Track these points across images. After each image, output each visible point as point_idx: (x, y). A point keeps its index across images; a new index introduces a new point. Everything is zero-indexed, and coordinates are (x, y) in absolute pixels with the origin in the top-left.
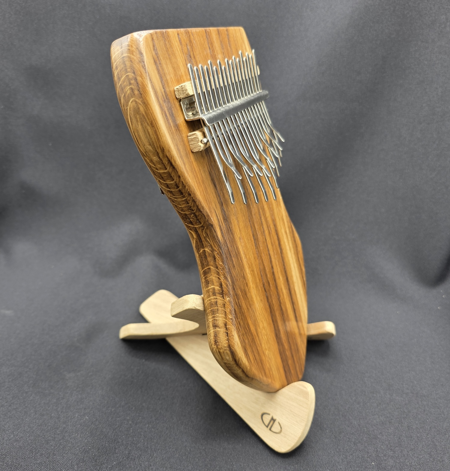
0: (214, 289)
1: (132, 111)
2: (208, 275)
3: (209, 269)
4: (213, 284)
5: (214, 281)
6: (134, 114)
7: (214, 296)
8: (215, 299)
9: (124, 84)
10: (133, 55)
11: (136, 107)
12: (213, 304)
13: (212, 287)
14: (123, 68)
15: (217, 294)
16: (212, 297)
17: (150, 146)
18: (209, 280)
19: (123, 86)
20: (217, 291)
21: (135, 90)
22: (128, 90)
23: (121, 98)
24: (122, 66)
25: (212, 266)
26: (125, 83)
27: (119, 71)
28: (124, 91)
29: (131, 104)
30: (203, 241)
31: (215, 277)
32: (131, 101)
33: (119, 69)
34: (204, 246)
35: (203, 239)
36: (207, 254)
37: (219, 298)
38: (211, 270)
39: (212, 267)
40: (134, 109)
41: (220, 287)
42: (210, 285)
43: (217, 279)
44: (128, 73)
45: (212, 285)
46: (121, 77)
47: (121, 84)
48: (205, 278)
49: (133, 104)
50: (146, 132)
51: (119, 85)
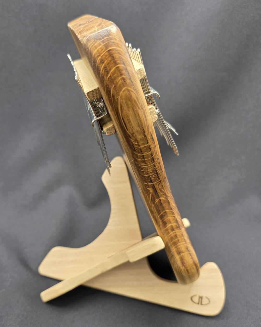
0: (172, 226)
1: (124, 99)
2: (165, 217)
3: (166, 212)
4: (171, 223)
5: (171, 220)
6: (125, 101)
7: (173, 231)
8: (174, 233)
9: (114, 76)
10: (119, 47)
11: (128, 95)
12: (173, 237)
13: (170, 225)
14: (110, 61)
15: (175, 229)
16: (172, 233)
17: (139, 127)
18: (166, 221)
19: (113, 77)
20: (174, 227)
21: (127, 80)
22: (119, 81)
23: (110, 89)
24: (109, 59)
25: (168, 209)
26: (116, 75)
27: (106, 64)
28: (115, 82)
29: (123, 93)
30: (159, 193)
31: (172, 217)
32: (123, 90)
33: (105, 62)
34: (160, 196)
35: (158, 191)
36: (162, 202)
37: (177, 231)
38: (167, 213)
39: (167, 211)
40: (126, 97)
41: (176, 223)
42: (167, 224)
43: (173, 217)
44: (117, 64)
45: (169, 224)
46: (110, 69)
47: (110, 76)
48: (163, 221)
49: (124, 93)
50: (137, 116)
51: (108, 77)
